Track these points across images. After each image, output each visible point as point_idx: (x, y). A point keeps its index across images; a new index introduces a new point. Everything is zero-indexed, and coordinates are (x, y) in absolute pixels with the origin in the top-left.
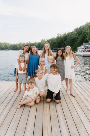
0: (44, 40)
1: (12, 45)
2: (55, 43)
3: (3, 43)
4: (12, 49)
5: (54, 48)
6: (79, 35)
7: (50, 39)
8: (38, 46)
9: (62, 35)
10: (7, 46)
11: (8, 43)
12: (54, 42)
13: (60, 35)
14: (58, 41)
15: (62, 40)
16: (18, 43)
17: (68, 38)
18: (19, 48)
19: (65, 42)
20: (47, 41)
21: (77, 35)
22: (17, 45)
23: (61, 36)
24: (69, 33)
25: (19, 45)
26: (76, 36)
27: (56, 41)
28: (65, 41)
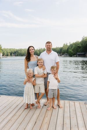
0: (67, 44)
3: (23, 49)
5: (78, 53)
7: (74, 43)
8: (60, 51)
12: (78, 46)
16: (38, 49)
20: (70, 45)
22: (37, 51)
27: (80, 45)
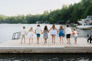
1: (9, 17)
2: (60, 15)
4: (8, 22)
6: (86, 6)
9: (68, 6)
10: (2, 18)
11: (4, 16)
13: (66, 6)
14: (64, 13)
15: (68, 12)
17: (74, 10)
18: (17, 21)
19: (71, 14)
21: (84, 6)
23: (66, 8)
24: (75, 4)
25: (18, 17)
26: (83, 8)
28: (71, 12)
